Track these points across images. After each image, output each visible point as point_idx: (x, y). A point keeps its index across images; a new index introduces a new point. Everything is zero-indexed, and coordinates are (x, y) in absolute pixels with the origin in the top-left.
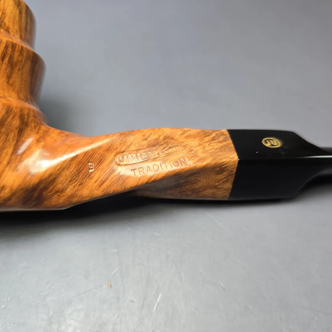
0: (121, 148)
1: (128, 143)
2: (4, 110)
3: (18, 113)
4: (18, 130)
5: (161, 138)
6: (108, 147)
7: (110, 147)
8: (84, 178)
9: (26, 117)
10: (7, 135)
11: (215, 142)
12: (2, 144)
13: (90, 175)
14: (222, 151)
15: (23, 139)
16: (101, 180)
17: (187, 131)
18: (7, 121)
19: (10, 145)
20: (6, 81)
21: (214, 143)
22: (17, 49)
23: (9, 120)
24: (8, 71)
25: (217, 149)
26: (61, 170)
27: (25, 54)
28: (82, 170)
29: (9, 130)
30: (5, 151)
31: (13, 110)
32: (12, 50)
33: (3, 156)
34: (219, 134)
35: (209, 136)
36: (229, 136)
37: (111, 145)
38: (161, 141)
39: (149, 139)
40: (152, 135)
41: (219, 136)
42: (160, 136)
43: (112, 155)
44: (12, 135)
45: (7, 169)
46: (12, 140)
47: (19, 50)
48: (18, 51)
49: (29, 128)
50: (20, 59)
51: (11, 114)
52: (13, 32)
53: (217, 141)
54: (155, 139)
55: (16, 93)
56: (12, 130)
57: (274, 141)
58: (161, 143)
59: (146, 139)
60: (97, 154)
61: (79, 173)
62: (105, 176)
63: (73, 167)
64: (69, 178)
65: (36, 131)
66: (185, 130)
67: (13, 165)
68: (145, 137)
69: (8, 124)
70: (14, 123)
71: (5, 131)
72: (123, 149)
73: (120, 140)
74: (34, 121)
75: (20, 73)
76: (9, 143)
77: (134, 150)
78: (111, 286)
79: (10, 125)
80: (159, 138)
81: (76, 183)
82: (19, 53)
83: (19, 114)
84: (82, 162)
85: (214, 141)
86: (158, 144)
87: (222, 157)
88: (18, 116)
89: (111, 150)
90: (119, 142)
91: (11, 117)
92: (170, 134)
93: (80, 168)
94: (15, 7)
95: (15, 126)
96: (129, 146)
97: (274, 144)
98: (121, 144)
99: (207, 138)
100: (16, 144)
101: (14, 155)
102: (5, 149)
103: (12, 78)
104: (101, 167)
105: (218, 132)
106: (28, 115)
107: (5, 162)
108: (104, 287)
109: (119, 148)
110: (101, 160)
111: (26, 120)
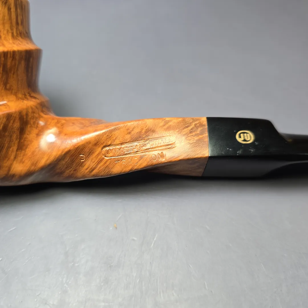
0: (107, 142)
1: (113, 137)
2: (4, 118)
3: (17, 116)
4: (19, 130)
5: (144, 131)
6: (95, 142)
7: (97, 142)
8: (77, 166)
9: (25, 117)
10: (11, 137)
11: (192, 136)
12: (8, 145)
13: (82, 164)
14: (197, 146)
15: (25, 136)
16: (91, 168)
17: (169, 121)
18: (9, 126)
19: (14, 144)
20: (4, 88)
21: (190, 136)
22: (9, 56)
23: (10, 124)
24: (3, 79)
25: (192, 143)
26: (58, 161)
27: (17, 57)
28: (75, 160)
29: (12, 132)
30: (11, 149)
31: (13, 115)
32: (5, 59)
33: (10, 153)
34: (198, 125)
35: (187, 127)
36: (207, 127)
37: (99, 140)
38: (143, 134)
39: (133, 133)
40: (135, 128)
41: (197, 128)
42: (142, 129)
43: (100, 149)
44: (15, 136)
45: (15, 162)
46: (15, 140)
47: (12, 56)
48: (10, 57)
49: (29, 126)
50: (13, 64)
51: (11, 120)
52: (4, 34)
53: (194, 134)
54: (138, 132)
55: (14, 95)
56: (14, 132)
57: (248, 134)
58: (143, 136)
59: (129, 133)
60: (87, 148)
61: (73, 162)
62: (94, 165)
63: (68, 159)
64: (65, 166)
65: (35, 127)
66: (167, 121)
67: (19, 159)
68: (129, 131)
69: (10, 128)
70: (15, 126)
71: (8, 134)
72: (109, 143)
73: (106, 135)
74: (33, 118)
75: (15, 76)
76: (13, 143)
77: (119, 144)
78: (116, 228)
79: (12, 129)
80: (142, 131)
81: (71, 169)
82: (11, 59)
83: (19, 117)
84: (74, 155)
85: (192, 134)
86: (140, 137)
87: (195, 153)
88: (18, 119)
89: (99, 144)
90: (105, 137)
91: (12, 122)
92: (151, 127)
93: (73, 159)
94: (2, 6)
95: (16, 128)
96: (114, 140)
97: (247, 138)
98: (107, 139)
99: (185, 130)
100: (19, 142)
101: (19, 151)
102: (10, 148)
103: (9, 83)
104: (91, 158)
105: (197, 122)
106: (27, 115)
107: (12, 157)
108: (111, 228)
109: (105, 143)
110: (90, 152)
111: (25, 120)
